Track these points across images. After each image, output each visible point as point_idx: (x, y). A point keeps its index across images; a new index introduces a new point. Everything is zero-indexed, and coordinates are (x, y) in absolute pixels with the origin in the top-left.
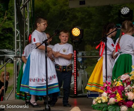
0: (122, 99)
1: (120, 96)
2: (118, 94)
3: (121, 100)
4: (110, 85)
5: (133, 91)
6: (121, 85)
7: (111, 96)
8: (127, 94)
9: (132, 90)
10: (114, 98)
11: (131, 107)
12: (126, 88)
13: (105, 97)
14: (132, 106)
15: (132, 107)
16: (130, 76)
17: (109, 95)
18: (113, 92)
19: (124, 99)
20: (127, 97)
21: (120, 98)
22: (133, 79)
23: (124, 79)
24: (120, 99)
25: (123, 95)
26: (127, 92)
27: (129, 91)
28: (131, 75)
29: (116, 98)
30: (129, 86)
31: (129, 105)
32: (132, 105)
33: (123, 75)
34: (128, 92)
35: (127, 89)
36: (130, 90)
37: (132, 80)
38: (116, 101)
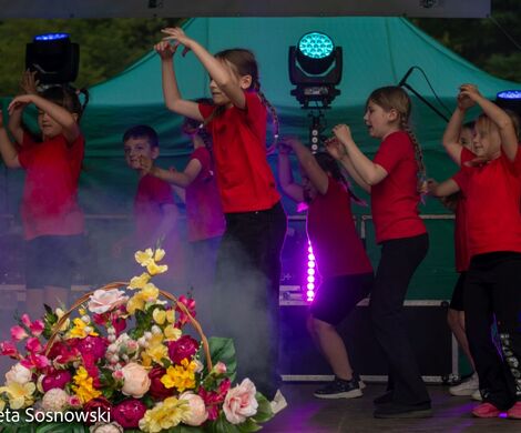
0: (97, 394)
1: (91, 380)
2: (82, 374)
3: (95, 400)
4: (37, 334)
5: (140, 358)
6: (93, 334)
7: (47, 381)
8: (121, 374)
9: (136, 356)
10: (63, 388)
11: (138, 428)
12: (112, 347)
13: (20, 387)
14: (141, 421)
15: (141, 428)
16: (127, 297)
17: (42, 377)
18: (57, 365)
19: (108, 395)
20: (121, 386)
21: (90, 388)
22: (139, 308)
23: (105, 309)
24: (89, 393)
25: (102, 376)
26: (115, 364)
27: (126, 357)
28: (131, 293)
29: (71, 390)
30: (125, 337)
31: (129, 421)
32: (142, 416)
33: (98, 293)
34: (123, 362)
35: (119, 350)
36: (131, 356)
37: (137, 310)
38: (74, 401)
